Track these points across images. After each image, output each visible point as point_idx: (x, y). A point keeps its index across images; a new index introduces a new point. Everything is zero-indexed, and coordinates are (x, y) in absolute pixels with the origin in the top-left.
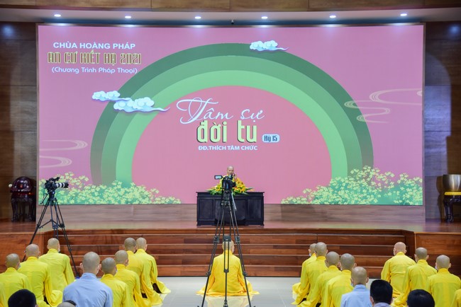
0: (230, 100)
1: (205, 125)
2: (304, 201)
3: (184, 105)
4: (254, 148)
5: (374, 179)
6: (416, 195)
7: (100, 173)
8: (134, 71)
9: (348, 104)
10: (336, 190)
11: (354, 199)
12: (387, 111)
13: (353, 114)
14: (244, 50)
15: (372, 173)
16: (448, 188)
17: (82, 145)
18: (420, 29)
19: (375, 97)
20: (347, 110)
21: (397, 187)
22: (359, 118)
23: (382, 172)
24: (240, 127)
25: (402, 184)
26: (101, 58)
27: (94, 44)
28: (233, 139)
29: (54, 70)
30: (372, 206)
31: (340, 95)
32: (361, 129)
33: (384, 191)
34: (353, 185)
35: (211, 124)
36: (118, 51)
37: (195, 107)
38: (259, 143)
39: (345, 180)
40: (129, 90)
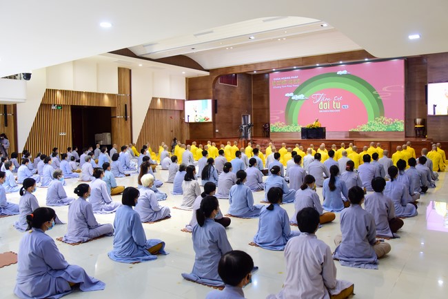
0: (330, 93)
1: (322, 103)
2: (357, 130)
3: (315, 96)
4: (339, 111)
5: (385, 121)
6: (401, 128)
7: (288, 121)
8: (298, 86)
9: (374, 92)
10: (370, 126)
11: (377, 129)
12: (390, 94)
13: (376, 96)
14: (335, 75)
15: (384, 119)
16: (416, 124)
17: (282, 112)
18: (403, 61)
19: (385, 89)
20: (374, 95)
21: (394, 124)
22: (379, 98)
23: (388, 118)
24: (334, 103)
25: (396, 123)
26: (288, 82)
27: (286, 78)
28: (331, 108)
29: (274, 87)
30: (384, 132)
31: (371, 89)
32: (380, 102)
33: (389, 126)
34: (376, 123)
35: (324, 102)
36: (293, 79)
37: (318, 96)
38: (341, 109)
39: (373, 122)
40: (296, 93)
